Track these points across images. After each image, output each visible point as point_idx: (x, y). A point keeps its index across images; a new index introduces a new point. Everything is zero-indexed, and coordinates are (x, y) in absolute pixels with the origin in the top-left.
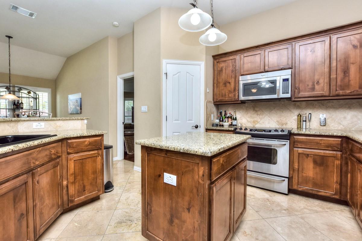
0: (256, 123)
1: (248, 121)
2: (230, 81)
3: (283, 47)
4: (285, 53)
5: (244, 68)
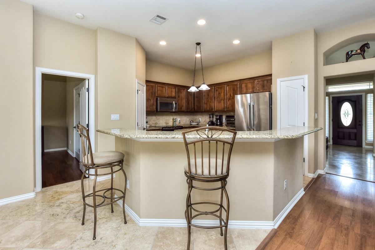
1: (153, 123)
2: (150, 99)
3: (173, 87)
4: (174, 90)
5: (158, 93)
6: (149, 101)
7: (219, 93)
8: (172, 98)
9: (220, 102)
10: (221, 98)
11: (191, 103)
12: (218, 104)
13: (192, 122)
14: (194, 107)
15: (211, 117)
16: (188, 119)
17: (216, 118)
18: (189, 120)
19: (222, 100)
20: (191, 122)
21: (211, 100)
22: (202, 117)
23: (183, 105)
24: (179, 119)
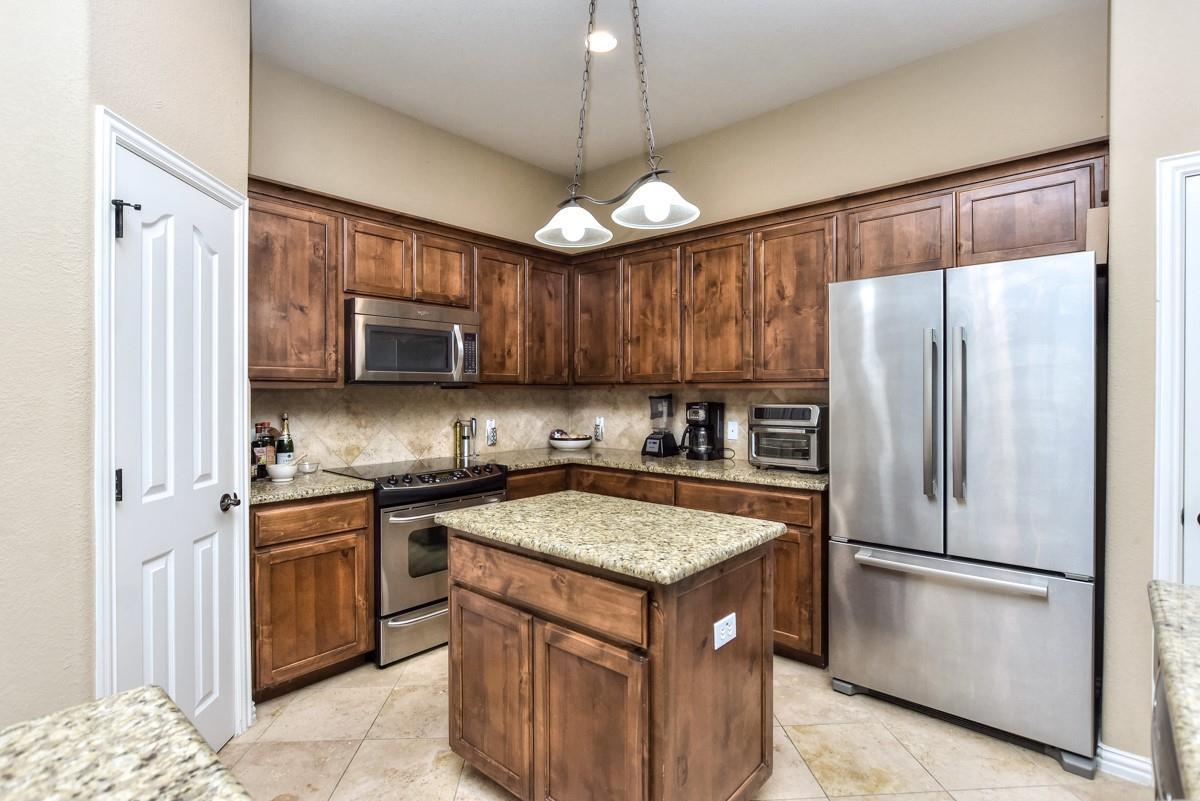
0: (356, 453)
1: (329, 451)
2: (305, 303)
3: (452, 245)
4: (457, 264)
5: (357, 269)
6: (296, 315)
7: (713, 284)
8: (448, 303)
9: (714, 331)
10: (720, 311)
11: (557, 339)
12: (703, 342)
13: (557, 436)
14: (571, 360)
15: (660, 415)
16: (539, 424)
17: (688, 421)
18: (543, 428)
19: (726, 319)
20: (552, 438)
21: (663, 319)
22: (611, 409)
23: (510, 346)
24: (488, 421)
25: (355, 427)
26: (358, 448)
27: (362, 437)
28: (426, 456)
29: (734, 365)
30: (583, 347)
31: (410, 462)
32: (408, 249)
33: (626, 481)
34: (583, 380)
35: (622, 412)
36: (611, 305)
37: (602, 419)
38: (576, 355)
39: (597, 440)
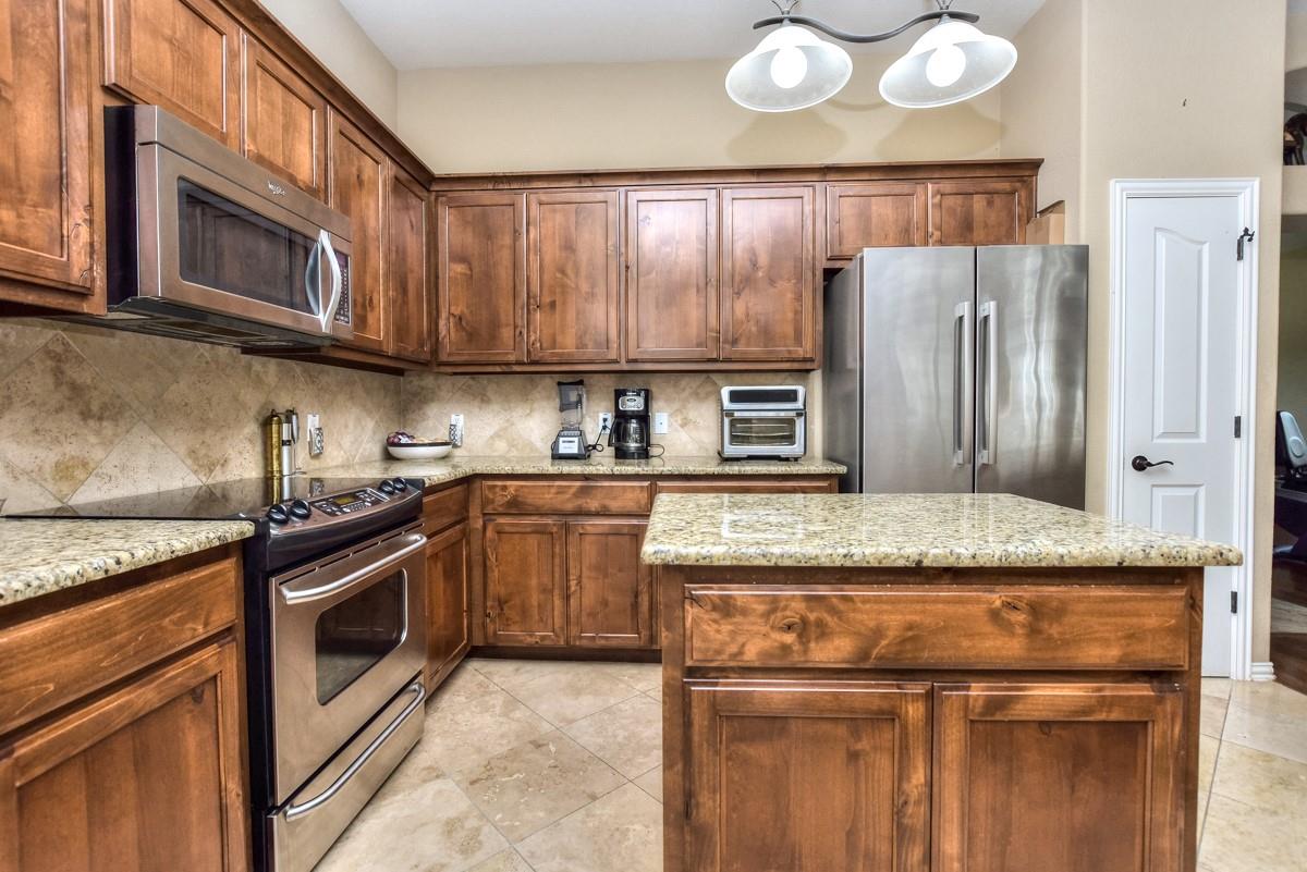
0: (80, 475)
4: (306, 125)
5: (135, 46)
9: (668, 300)
13: (402, 441)
14: (433, 331)
15: (570, 406)
18: (376, 432)
21: (592, 280)
22: (476, 403)
23: (372, 292)
24: (310, 417)
25: (77, 417)
26: (85, 465)
27: (93, 439)
28: (219, 477)
29: (695, 342)
30: (456, 311)
31: (190, 489)
32: (234, 55)
33: (573, 490)
34: (451, 359)
35: (495, 407)
36: (506, 255)
37: (461, 417)
38: (442, 323)
39: (455, 446)
